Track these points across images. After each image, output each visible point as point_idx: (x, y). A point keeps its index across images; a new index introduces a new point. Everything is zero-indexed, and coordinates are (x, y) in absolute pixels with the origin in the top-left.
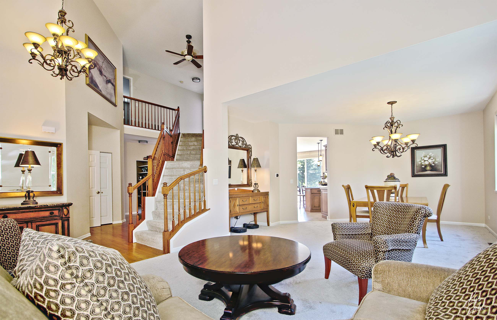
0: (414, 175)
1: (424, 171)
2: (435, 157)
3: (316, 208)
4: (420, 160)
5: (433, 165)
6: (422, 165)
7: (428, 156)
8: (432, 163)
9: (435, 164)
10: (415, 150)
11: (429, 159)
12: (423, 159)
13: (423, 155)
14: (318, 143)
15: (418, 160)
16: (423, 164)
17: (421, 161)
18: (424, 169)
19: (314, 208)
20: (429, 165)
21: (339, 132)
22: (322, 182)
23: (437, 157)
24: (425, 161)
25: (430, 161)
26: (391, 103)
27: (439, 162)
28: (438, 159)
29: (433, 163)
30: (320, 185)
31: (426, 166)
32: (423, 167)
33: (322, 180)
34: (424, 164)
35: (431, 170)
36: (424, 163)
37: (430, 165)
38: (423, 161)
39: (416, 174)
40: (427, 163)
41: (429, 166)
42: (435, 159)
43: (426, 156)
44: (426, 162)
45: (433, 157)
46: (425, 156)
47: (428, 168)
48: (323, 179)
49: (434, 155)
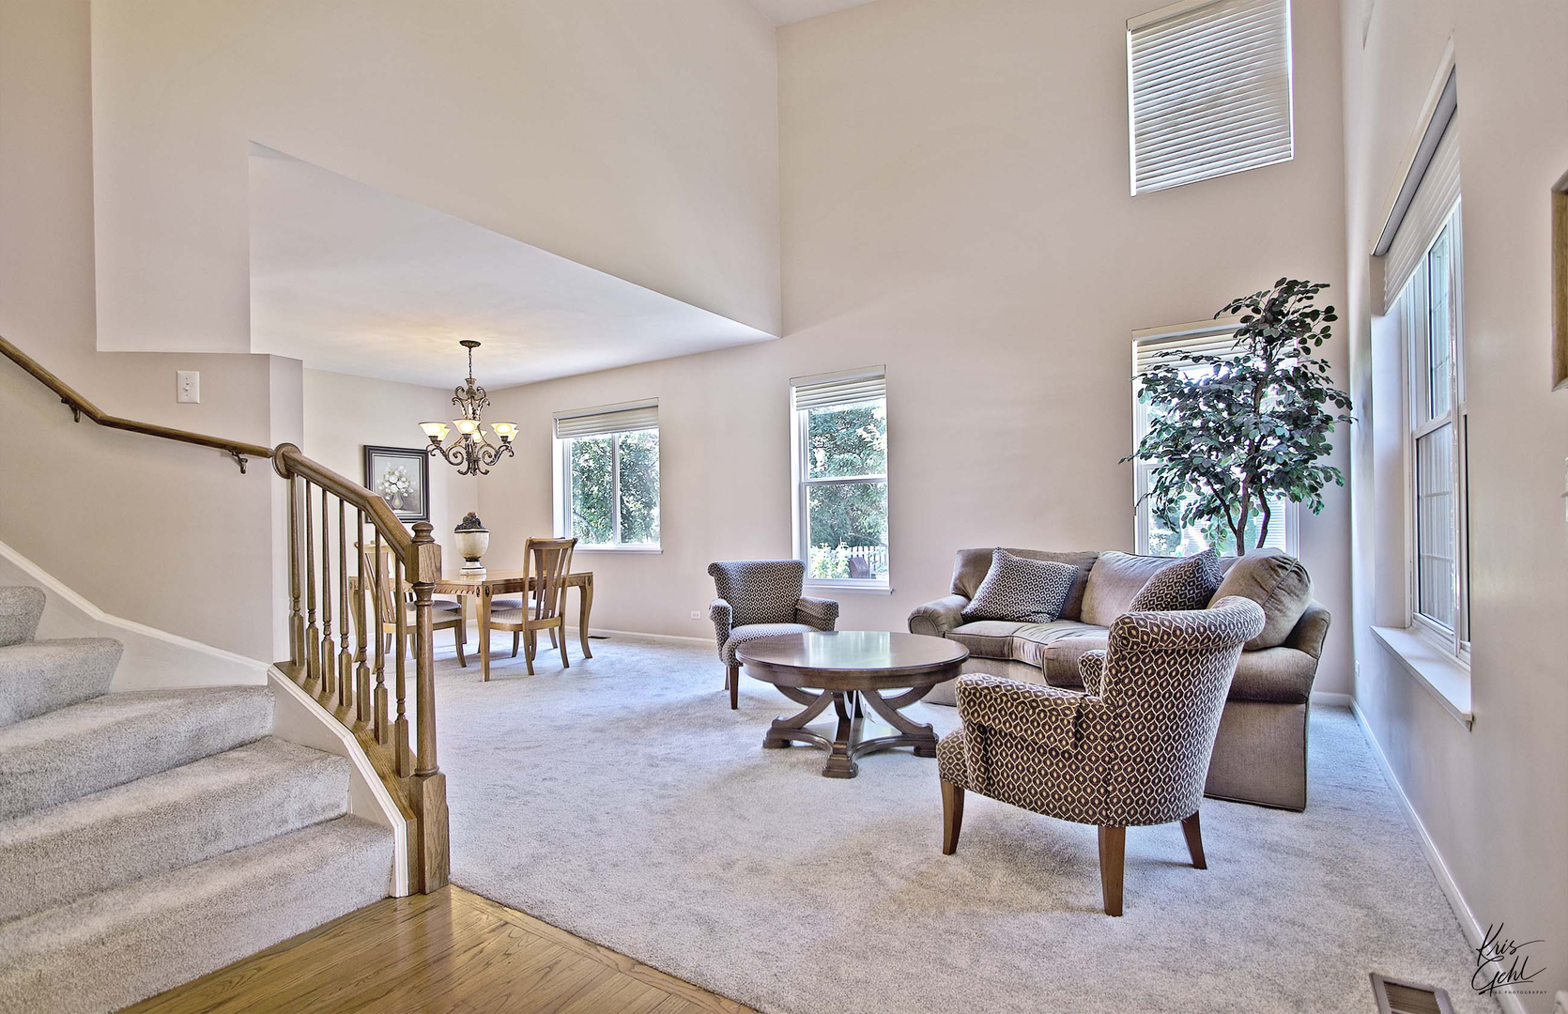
2: (410, 478)
4: (382, 481)
5: (406, 495)
6: (387, 494)
7: (397, 473)
8: (404, 490)
9: (409, 494)
10: (372, 454)
11: (398, 480)
12: (387, 479)
13: (388, 469)
15: (377, 480)
16: (387, 490)
17: (383, 484)
20: (398, 495)
23: (412, 478)
24: (392, 484)
25: (400, 485)
27: (416, 491)
29: (406, 492)
31: (393, 497)
32: (388, 498)
34: (390, 491)
35: (402, 509)
36: (390, 488)
37: (400, 494)
38: (387, 484)
40: (394, 489)
41: (399, 498)
42: (409, 482)
43: (393, 473)
44: (393, 486)
45: (405, 477)
46: (391, 472)
47: (397, 502)
49: (407, 473)
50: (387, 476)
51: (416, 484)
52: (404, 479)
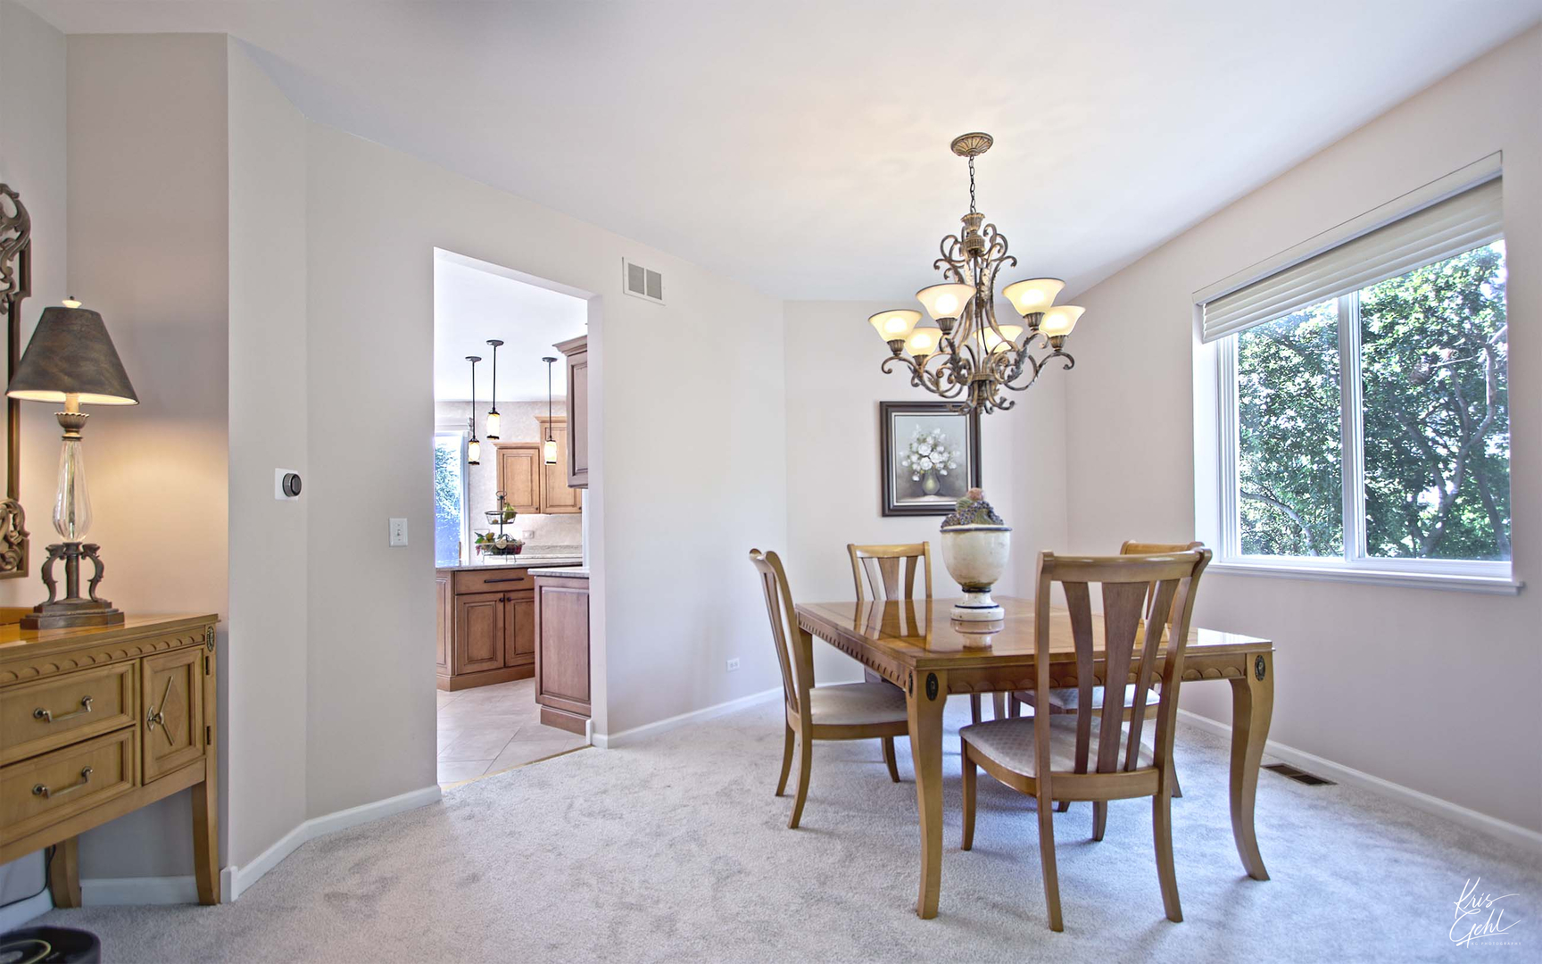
0: (888, 511)
1: (919, 496)
2: (950, 445)
3: (476, 667)
4: (907, 453)
5: (944, 473)
6: (913, 472)
7: (930, 441)
8: (942, 466)
9: (949, 472)
10: (893, 414)
11: (932, 451)
12: (914, 449)
13: (915, 435)
14: (475, 359)
15: (900, 452)
16: (915, 467)
17: (909, 457)
18: (919, 490)
19: (470, 669)
20: (932, 474)
21: (645, 283)
22: (496, 537)
23: (954, 446)
24: (922, 456)
25: (935, 457)
26: (970, 145)
27: (959, 465)
28: (958, 453)
29: (945, 467)
30: (482, 551)
31: (923, 477)
32: (916, 478)
33: (496, 529)
34: (919, 468)
35: (938, 494)
36: (919, 464)
37: (935, 472)
38: (915, 458)
39: (896, 504)
40: (926, 464)
41: (933, 478)
42: (949, 453)
43: (924, 441)
44: (924, 459)
45: (942, 445)
46: (921, 438)
47: (930, 484)
48: (495, 522)
49: (945, 439)
50: (915, 445)
51: (961, 454)
52: (941, 449)
